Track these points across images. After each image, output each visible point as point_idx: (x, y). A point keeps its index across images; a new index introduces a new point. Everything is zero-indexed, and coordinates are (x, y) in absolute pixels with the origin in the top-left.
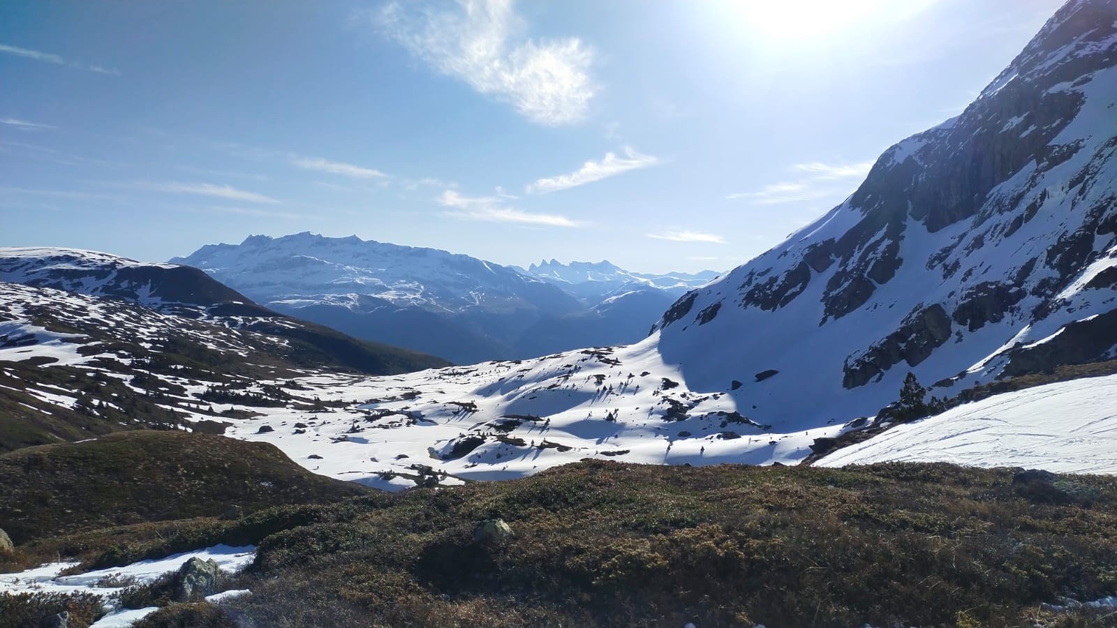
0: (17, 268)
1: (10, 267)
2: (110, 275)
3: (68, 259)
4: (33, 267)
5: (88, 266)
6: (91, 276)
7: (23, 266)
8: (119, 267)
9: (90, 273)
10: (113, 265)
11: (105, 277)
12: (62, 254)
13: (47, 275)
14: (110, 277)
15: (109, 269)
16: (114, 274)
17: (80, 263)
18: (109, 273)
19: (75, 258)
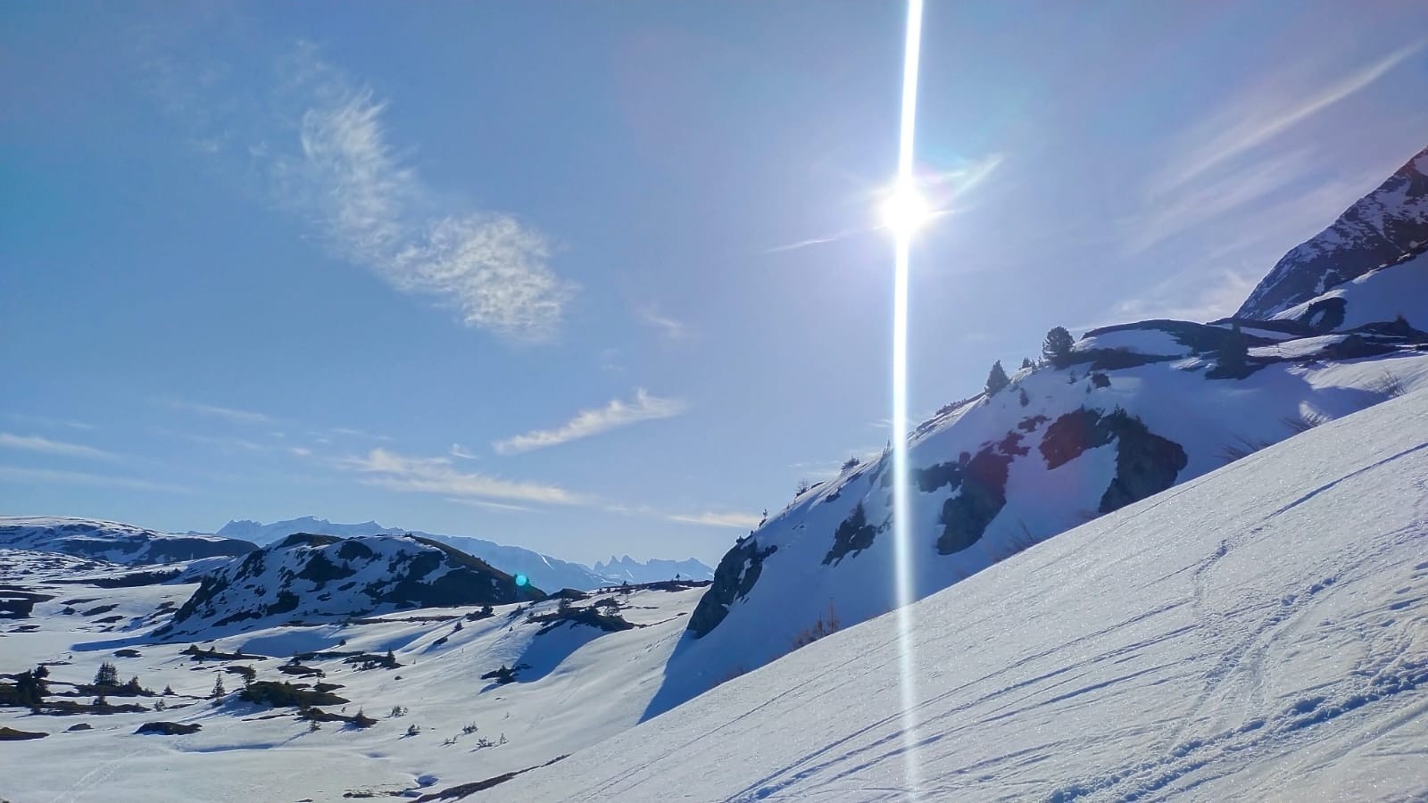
0: (21, 539)
1: (12, 537)
2: (142, 549)
3: (85, 529)
4: (41, 537)
5: (112, 538)
6: (117, 549)
7: (27, 536)
8: (152, 539)
9: (117, 546)
10: (144, 536)
11: (135, 550)
12: (75, 523)
13: (61, 547)
14: (142, 551)
15: (139, 541)
16: (147, 547)
17: (101, 534)
18: (140, 545)
19: (94, 528)
